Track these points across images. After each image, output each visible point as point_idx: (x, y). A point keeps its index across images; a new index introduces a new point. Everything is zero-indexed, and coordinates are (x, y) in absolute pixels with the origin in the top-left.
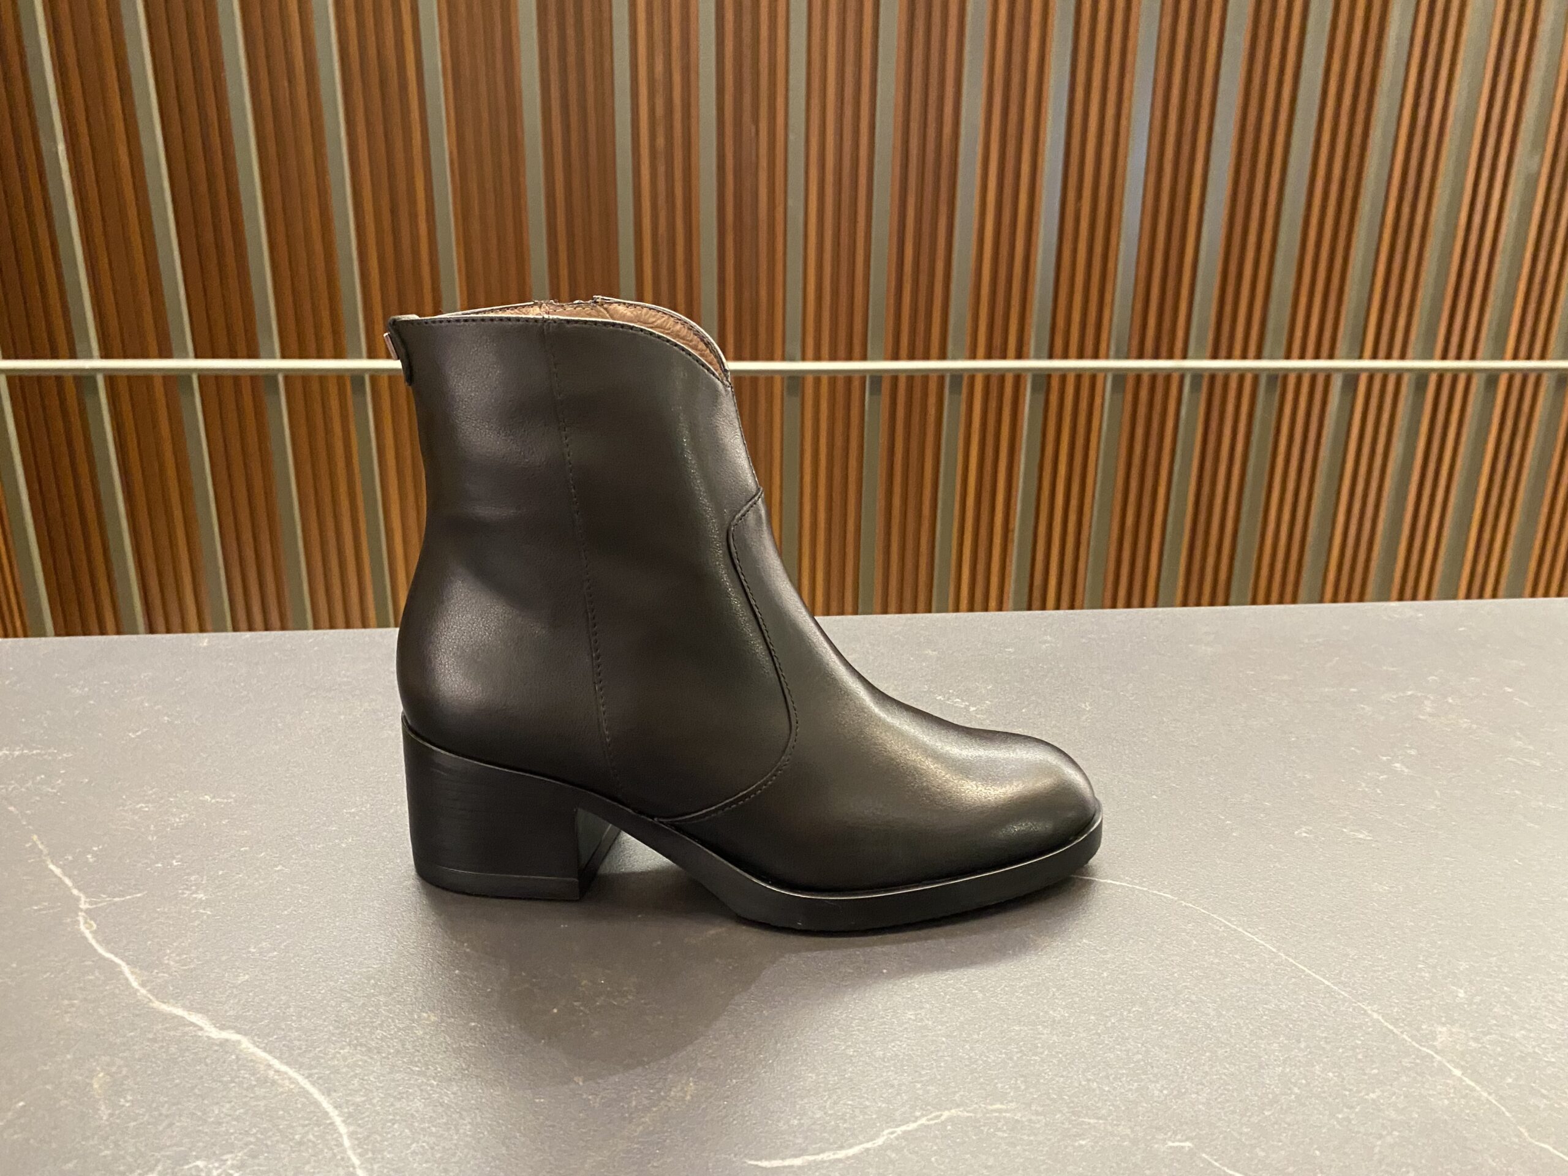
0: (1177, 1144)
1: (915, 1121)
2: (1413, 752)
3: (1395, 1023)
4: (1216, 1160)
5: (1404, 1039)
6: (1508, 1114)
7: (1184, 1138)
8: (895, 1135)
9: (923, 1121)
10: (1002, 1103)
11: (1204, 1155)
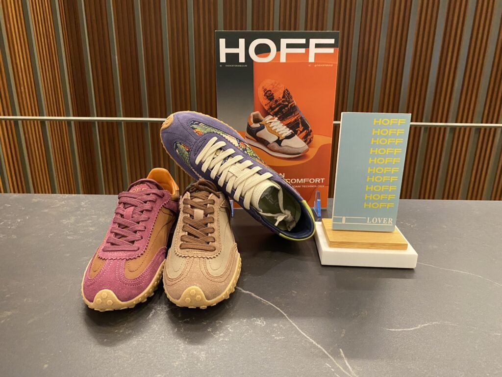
8: (422, 326)
9: (428, 324)
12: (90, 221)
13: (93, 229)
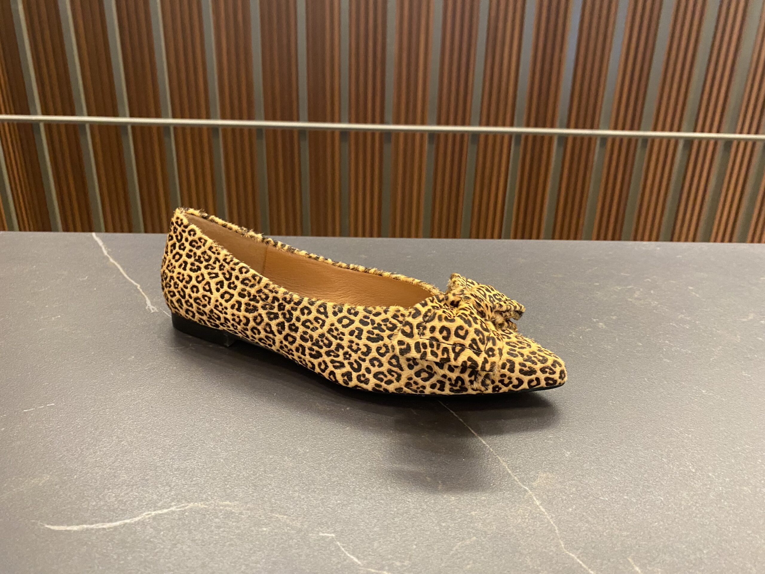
0: (326, 534)
1: (168, 508)
2: (614, 318)
3: (514, 469)
4: (344, 547)
5: (514, 479)
6: (557, 531)
7: (333, 531)
8: (150, 516)
9: (173, 509)
10: (230, 501)
11: (338, 543)
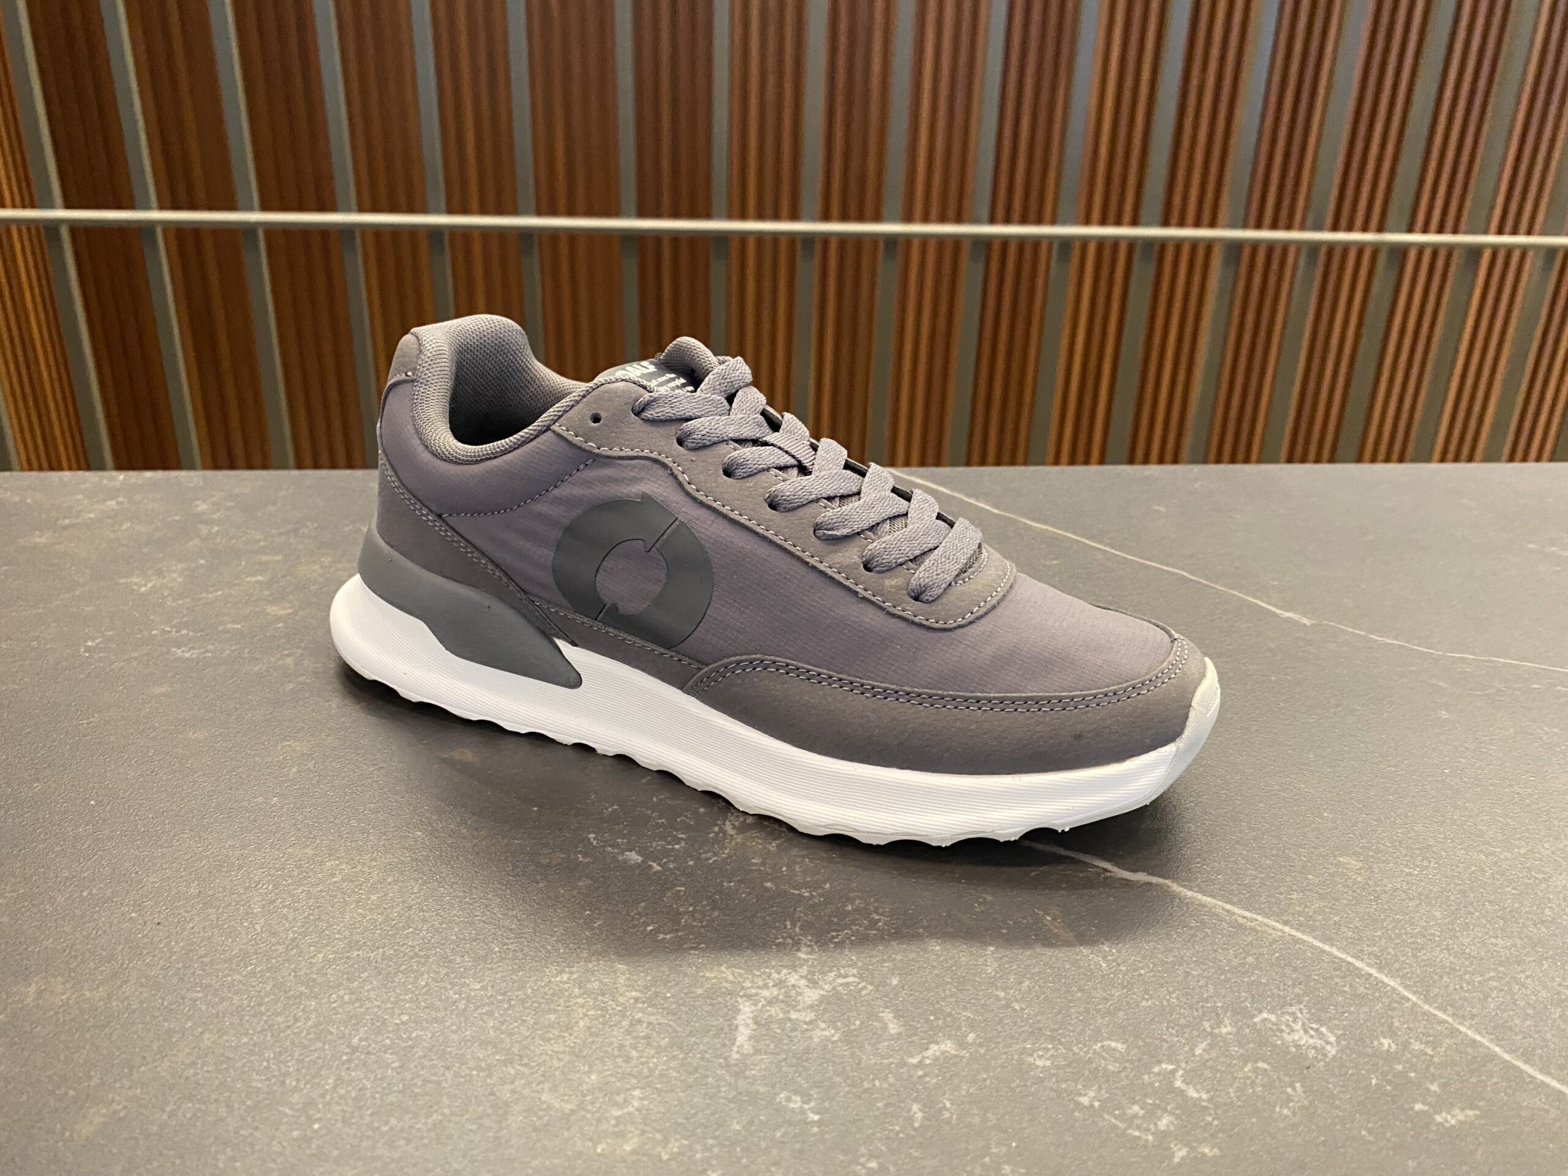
12: (259, 578)
13: (282, 612)
